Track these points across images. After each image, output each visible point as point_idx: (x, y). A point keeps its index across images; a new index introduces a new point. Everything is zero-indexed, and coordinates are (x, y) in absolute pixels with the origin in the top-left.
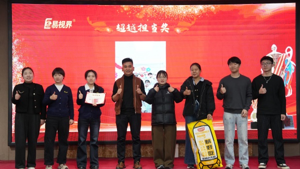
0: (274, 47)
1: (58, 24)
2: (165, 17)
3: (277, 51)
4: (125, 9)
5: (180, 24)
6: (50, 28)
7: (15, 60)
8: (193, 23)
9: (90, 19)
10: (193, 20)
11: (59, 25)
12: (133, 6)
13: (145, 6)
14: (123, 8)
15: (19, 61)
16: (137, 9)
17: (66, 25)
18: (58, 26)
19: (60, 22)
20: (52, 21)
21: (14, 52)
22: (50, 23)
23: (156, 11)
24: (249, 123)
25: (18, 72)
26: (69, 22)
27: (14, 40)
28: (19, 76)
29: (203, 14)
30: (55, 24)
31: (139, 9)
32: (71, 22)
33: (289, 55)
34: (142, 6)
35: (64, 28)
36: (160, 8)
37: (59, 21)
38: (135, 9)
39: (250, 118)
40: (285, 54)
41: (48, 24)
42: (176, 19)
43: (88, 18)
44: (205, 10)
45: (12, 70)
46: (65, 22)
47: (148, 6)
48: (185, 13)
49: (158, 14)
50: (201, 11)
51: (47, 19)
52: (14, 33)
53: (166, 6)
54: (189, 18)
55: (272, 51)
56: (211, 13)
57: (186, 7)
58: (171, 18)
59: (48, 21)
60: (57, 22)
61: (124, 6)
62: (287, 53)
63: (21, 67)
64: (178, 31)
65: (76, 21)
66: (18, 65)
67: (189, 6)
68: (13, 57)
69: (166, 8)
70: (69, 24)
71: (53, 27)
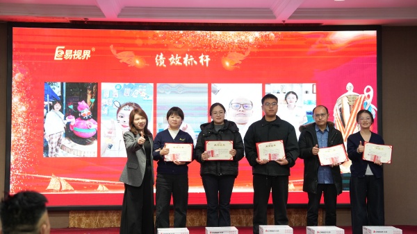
0: (350, 86)
1: (73, 53)
2: (211, 46)
3: (354, 91)
4: (160, 36)
5: (230, 54)
6: (61, 59)
7: (16, 99)
8: (247, 53)
9: (114, 48)
10: (246, 50)
11: (74, 55)
12: (170, 32)
13: (185, 32)
14: (157, 34)
15: (21, 100)
16: (175, 35)
17: (82, 55)
18: (73, 57)
19: (75, 52)
20: (64, 50)
21: (14, 89)
22: (62, 53)
23: (200, 38)
25: (19, 115)
26: (87, 51)
27: (15, 74)
28: (20, 121)
29: (259, 43)
30: (69, 54)
31: (177, 35)
32: (90, 51)
33: (369, 96)
34: (181, 32)
35: (80, 58)
36: (205, 34)
37: (73, 51)
38: (172, 36)
40: (363, 96)
41: (59, 54)
42: (225, 48)
43: (112, 47)
44: (262, 37)
45: (11, 113)
46: (81, 51)
47: (189, 32)
48: (236, 41)
49: (202, 42)
50: (257, 39)
51: (58, 48)
52: (14, 65)
53: (213, 33)
54: (241, 48)
55: (347, 91)
56: (270, 41)
57: (239, 33)
58: (218, 47)
59: (59, 49)
60: (71, 51)
61: (158, 31)
62: (366, 94)
63: (24, 109)
64: (227, 64)
65: (96, 50)
66: (19, 106)
67: (241, 32)
68: (13, 97)
69: (213, 35)
70: (87, 54)
71: (66, 58)
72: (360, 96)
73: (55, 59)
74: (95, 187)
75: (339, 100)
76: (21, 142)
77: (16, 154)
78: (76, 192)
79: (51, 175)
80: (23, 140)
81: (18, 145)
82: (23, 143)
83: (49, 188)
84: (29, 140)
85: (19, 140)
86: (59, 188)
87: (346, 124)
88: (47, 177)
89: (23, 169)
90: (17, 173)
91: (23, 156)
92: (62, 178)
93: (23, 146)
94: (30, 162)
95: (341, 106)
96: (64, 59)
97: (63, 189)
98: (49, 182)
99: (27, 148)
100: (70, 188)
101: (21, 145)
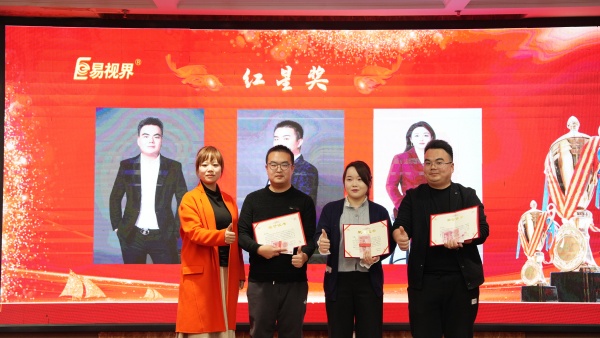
0: (573, 122)
1: (104, 69)
2: (334, 56)
3: (580, 130)
4: (249, 39)
5: (367, 69)
6: (85, 78)
7: (10, 145)
8: (396, 68)
9: (172, 60)
10: (394, 61)
11: (107, 72)
12: (266, 32)
13: (291, 31)
14: (243, 36)
15: (18, 148)
16: (274, 37)
17: (120, 71)
18: (104, 75)
19: (108, 66)
20: (90, 64)
21: (8, 128)
22: (87, 67)
23: (314, 44)
24: (517, 289)
25: (16, 173)
26: (127, 65)
27: (9, 104)
28: (17, 181)
29: (416, 49)
30: (97, 70)
31: (278, 37)
32: (132, 65)
34: (285, 32)
35: (116, 77)
36: (324, 35)
37: (106, 64)
38: (268, 38)
39: (520, 278)
40: (597, 138)
41: (81, 69)
42: (357, 59)
43: (168, 57)
44: (421, 40)
46: (118, 65)
47: (298, 32)
48: (377, 46)
49: (320, 48)
50: (412, 43)
51: (80, 59)
52: (8, 89)
53: (338, 32)
54: (385, 59)
55: (568, 131)
56: (436, 47)
57: (382, 34)
58: (347, 57)
59: (81, 62)
60: (102, 64)
61: (245, 32)
63: (23, 161)
64: (362, 85)
65: (142, 64)
66: (16, 158)
67: (386, 32)
68: (5, 141)
69: (338, 37)
70: (128, 69)
72: (591, 138)
73: (76, 78)
74: (142, 292)
75: (554, 147)
76: (19, 217)
77: (10, 236)
78: (109, 301)
79: (68, 272)
80: (22, 214)
81: (14, 222)
82: (22, 218)
83: (64, 293)
84: (31, 213)
85: (15, 214)
86: (80, 295)
87: (567, 187)
88: (62, 275)
89: (23, 262)
90: (12, 268)
91: (22, 240)
92: (87, 278)
93: (22, 224)
94: (34, 251)
95: (557, 156)
96: (89, 78)
97: (88, 296)
98: (65, 284)
99: (29, 227)
100: (100, 293)
101: (19, 221)
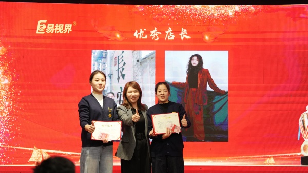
1: (55, 27)
4: (140, 10)
6: (43, 33)
9: (95, 22)
11: (56, 29)
13: (165, 6)
14: (137, 8)
16: (155, 9)
17: (64, 29)
18: (55, 31)
19: (57, 26)
22: (44, 26)
23: (179, 13)
24: (299, 158)
26: (68, 25)
28: (3, 93)
30: (51, 28)
31: (158, 9)
32: (71, 25)
34: (161, 6)
35: (62, 32)
36: (185, 8)
37: (55, 25)
38: (152, 10)
39: (300, 152)
43: (93, 21)
44: (242, 10)
46: (63, 25)
47: (169, 6)
48: (216, 15)
49: (182, 16)
50: (237, 13)
51: (40, 22)
53: (192, 6)
57: (219, 7)
58: (198, 21)
60: (53, 25)
61: (138, 6)
63: (7, 82)
64: (207, 38)
66: (2, 79)
67: (221, 6)
69: (193, 10)
70: (69, 28)
71: (48, 31)
73: (38, 32)
74: (76, 159)
79: (33, 148)
80: (5, 113)
82: (5, 115)
83: (31, 160)
84: (11, 113)
88: (29, 149)
89: (6, 141)
91: (5, 128)
92: (44, 151)
93: (6, 119)
94: (13, 135)
96: (46, 33)
98: (31, 154)
99: (10, 121)
101: (4, 117)
